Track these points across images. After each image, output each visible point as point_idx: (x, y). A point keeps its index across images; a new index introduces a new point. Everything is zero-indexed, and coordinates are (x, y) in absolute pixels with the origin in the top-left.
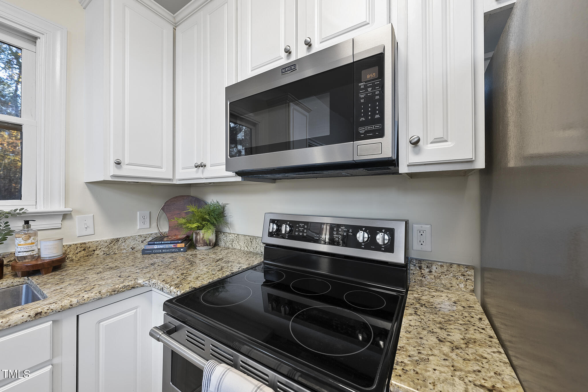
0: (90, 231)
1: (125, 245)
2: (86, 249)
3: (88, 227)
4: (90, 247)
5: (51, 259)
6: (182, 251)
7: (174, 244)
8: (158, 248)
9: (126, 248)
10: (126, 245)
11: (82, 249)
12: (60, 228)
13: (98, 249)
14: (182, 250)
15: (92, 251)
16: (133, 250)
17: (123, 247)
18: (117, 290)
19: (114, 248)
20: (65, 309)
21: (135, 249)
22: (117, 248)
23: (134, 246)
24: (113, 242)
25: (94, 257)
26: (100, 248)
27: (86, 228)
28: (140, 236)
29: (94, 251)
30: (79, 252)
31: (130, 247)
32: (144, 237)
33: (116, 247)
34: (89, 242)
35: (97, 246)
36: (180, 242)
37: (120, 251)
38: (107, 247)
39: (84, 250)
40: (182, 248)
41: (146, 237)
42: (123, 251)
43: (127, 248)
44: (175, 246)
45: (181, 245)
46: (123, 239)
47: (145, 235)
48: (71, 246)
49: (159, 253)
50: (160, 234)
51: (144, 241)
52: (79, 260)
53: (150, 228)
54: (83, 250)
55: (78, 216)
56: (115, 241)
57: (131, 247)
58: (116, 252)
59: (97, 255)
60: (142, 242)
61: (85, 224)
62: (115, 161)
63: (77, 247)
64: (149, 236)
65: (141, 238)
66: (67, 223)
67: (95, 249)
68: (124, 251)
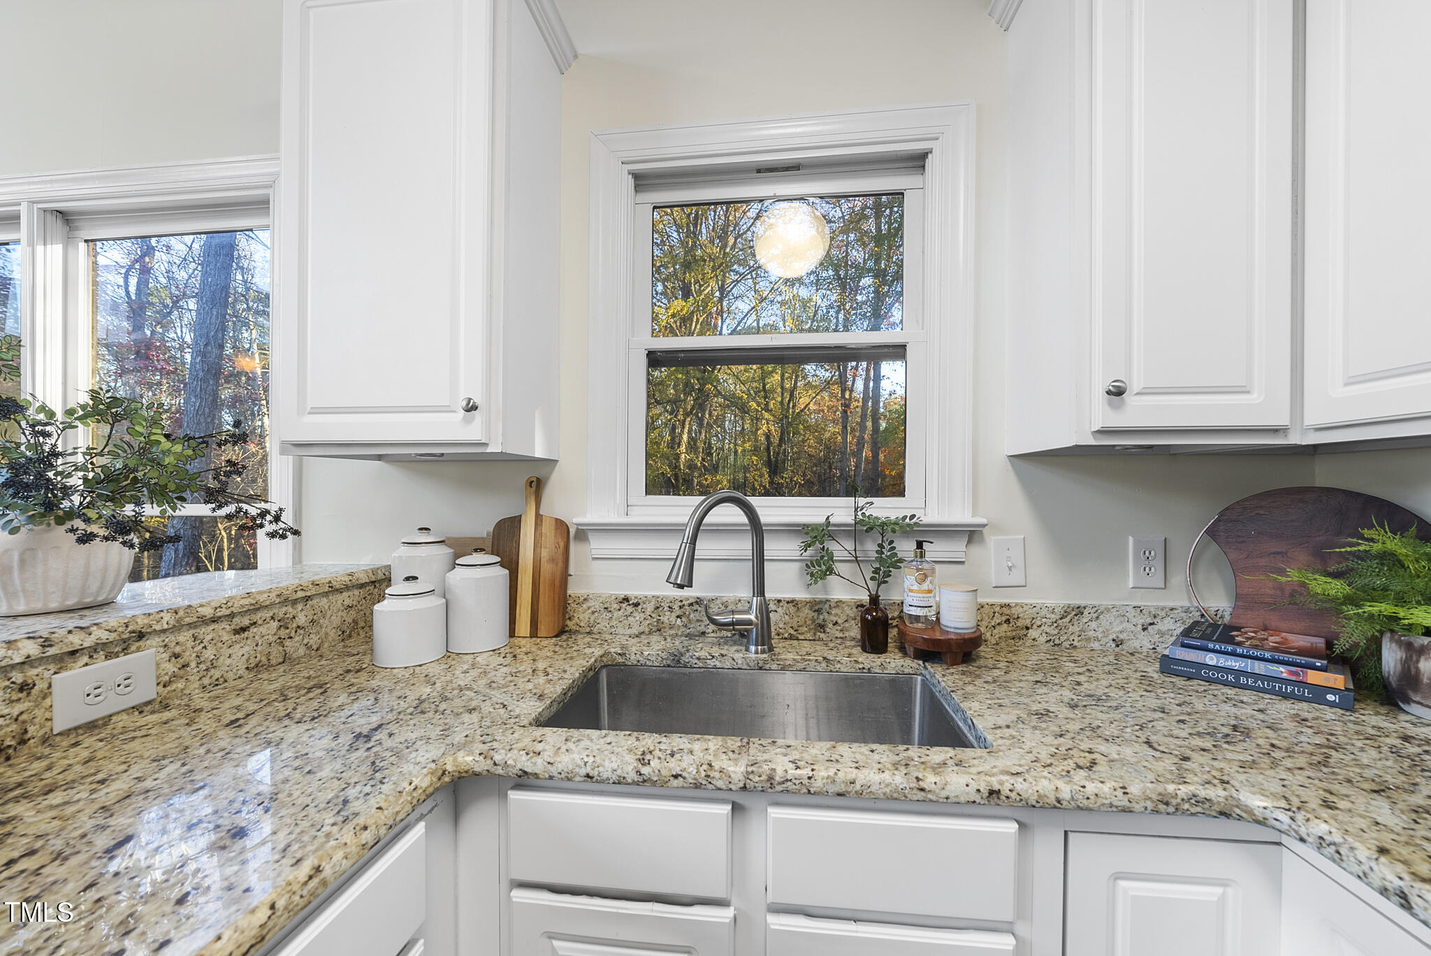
0: (1017, 578)
1: (1098, 627)
2: (1011, 620)
3: (1013, 566)
4: (1018, 618)
5: (959, 634)
6: (1332, 705)
7: (1294, 669)
8: (1220, 665)
9: (1100, 636)
10: (1101, 629)
11: (1004, 618)
12: (962, 563)
13: (1035, 626)
14: (1330, 697)
15: (1022, 629)
16: (1118, 646)
17: (1091, 634)
18: (1174, 802)
19: (1070, 630)
20: (1047, 806)
21: (1124, 647)
22: (1077, 633)
23: (1121, 637)
24: (1069, 614)
25: (1027, 644)
26: (1039, 623)
27: (1010, 568)
28: (1139, 610)
29: (1027, 628)
30: (999, 624)
31: (1111, 637)
32: (1150, 613)
33: (1076, 629)
34: (1017, 605)
35: (1033, 618)
36: (1319, 664)
37: (1084, 643)
38: (1055, 625)
39: (1008, 621)
40: (1333, 690)
41: (1155, 617)
42: (1092, 645)
43: (1104, 639)
44: (1297, 674)
45: (1327, 679)
46: (1095, 609)
47: (1152, 610)
48: (983, 607)
49: (1226, 684)
50: (1199, 613)
51: (1150, 628)
52: (997, 644)
53: (1165, 588)
54: (1005, 622)
55: (995, 538)
56: (1074, 613)
57: (1114, 636)
58: (1075, 643)
59: (1034, 640)
60: (1144, 629)
61: (1008, 557)
62: (1111, 388)
63: (994, 613)
64: (1163, 614)
65: (1142, 615)
66: (975, 550)
67: (1029, 625)
68: (1096, 645)
